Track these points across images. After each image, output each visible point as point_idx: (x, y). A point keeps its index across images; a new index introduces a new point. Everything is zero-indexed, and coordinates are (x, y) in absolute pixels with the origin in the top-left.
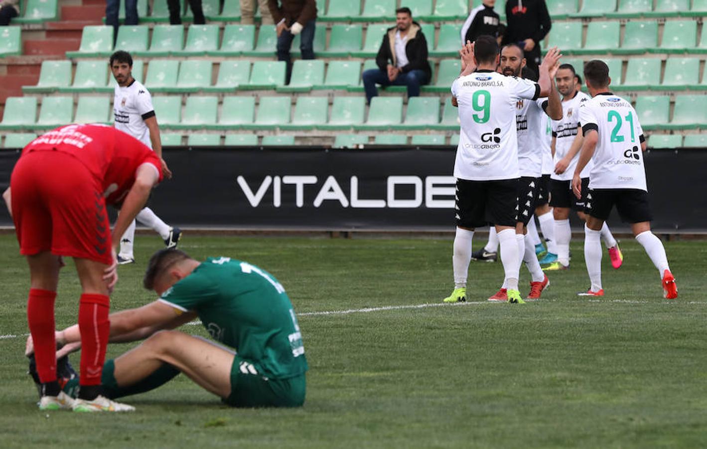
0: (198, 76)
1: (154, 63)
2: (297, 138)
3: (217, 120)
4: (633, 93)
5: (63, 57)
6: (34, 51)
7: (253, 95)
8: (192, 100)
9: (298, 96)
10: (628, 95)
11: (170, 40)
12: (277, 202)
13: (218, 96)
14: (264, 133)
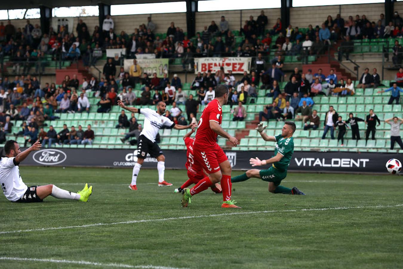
2: (311, 149)
6: (248, 127)
12: (304, 164)
14: (303, 148)
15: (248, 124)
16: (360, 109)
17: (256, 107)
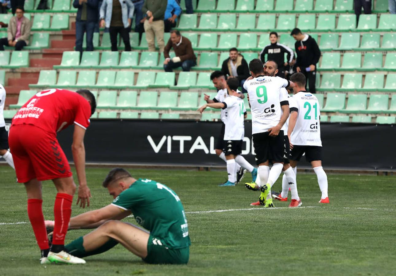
0: (126, 80)
1: (102, 72)
2: (181, 115)
3: (137, 104)
4: (369, 93)
5: (51, 68)
6: (36, 65)
7: (157, 91)
8: (122, 93)
9: (181, 91)
10: (365, 94)
11: (111, 60)
12: (169, 150)
13: (137, 91)
14: (163, 112)
15: (35, 57)
16: (287, 23)
17: (51, 17)
